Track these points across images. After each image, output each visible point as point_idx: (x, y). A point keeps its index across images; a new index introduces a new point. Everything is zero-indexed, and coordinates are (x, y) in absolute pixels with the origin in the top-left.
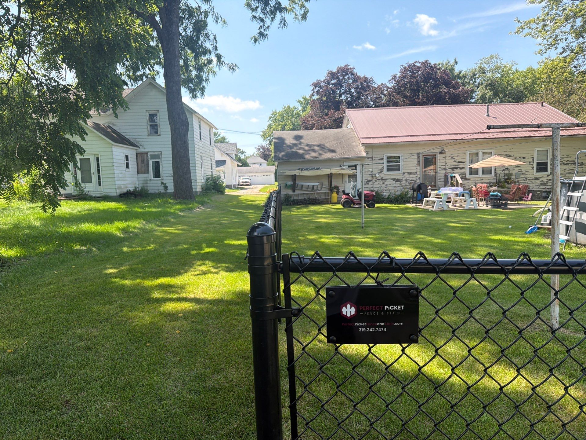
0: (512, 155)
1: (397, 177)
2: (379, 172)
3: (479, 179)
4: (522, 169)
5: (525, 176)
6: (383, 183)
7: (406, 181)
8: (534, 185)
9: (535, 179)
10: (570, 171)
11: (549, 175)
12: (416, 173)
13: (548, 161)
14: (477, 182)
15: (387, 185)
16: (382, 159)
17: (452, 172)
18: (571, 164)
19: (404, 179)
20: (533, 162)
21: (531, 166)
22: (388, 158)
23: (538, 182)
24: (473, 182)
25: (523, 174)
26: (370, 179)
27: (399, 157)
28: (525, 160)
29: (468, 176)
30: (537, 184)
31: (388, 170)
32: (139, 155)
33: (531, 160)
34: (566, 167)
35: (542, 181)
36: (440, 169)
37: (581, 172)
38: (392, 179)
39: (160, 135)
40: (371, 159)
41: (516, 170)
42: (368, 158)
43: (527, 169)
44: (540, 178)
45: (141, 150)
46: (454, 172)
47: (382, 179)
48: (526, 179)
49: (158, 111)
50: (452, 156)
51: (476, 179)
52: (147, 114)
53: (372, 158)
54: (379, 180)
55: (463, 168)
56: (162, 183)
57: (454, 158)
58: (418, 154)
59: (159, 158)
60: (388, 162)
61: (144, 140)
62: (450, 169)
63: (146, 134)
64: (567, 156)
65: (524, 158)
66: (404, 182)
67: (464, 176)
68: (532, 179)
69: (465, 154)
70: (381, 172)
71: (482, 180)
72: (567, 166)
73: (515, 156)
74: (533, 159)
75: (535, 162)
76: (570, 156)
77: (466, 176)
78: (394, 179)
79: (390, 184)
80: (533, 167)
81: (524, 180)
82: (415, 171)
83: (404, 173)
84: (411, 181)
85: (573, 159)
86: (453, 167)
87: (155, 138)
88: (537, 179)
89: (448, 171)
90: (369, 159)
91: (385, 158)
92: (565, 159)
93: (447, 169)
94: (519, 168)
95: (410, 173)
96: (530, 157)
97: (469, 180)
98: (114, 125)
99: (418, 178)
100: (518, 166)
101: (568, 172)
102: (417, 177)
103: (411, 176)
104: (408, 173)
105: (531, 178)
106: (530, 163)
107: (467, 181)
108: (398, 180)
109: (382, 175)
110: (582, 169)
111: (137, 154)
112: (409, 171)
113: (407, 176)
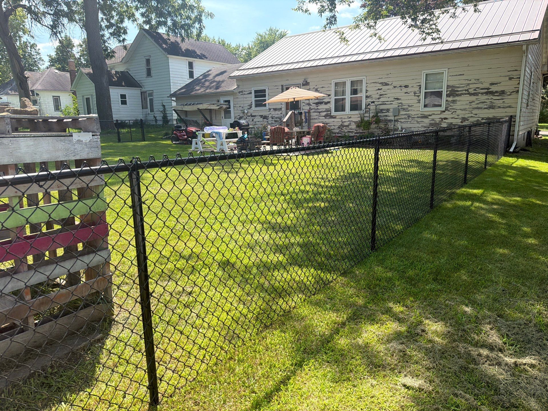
0: (390, 83)
1: (264, 114)
2: (249, 107)
3: (346, 117)
4: (403, 102)
5: (407, 113)
6: (253, 120)
7: (272, 118)
8: (420, 125)
9: (422, 117)
10: (479, 106)
11: (444, 112)
12: (281, 109)
13: (443, 90)
14: (344, 120)
15: (256, 122)
16: (251, 93)
17: (316, 108)
18: (482, 94)
19: (270, 116)
20: (420, 92)
21: (417, 97)
22: (256, 92)
23: (427, 121)
24: (340, 120)
25: (404, 109)
26: (241, 115)
27: (264, 91)
28: (408, 90)
29: (333, 113)
30: (425, 125)
31: (257, 106)
32: (142, 93)
33: (417, 89)
34: (473, 98)
35: (433, 120)
36: (304, 104)
37: (499, 107)
38: (260, 116)
39: (151, 77)
40: (242, 94)
41: (395, 105)
42: (239, 92)
43: (410, 102)
44: (430, 115)
45: (143, 90)
46: (318, 107)
47: (252, 116)
48: (409, 117)
49: (150, 56)
50: (316, 87)
51: (343, 117)
52: (145, 60)
53: (242, 92)
54: (249, 116)
55: (329, 102)
56: (154, 117)
57: (318, 90)
58: (282, 86)
59: (152, 96)
60: (256, 96)
61: (145, 81)
62: (314, 105)
63: (145, 76)
64: (475, 82)
65: (406, 86)
66: (270, 119)
67: (329, 113)
68: (418, 117)
69: (331, 84)
70: (251, 107)
71: (350, 117)
72: (477, 97)
73: (395, 84)
74: (420, 88)
75: (423, 91)
76: (482, 80)
77: (331, 113)
78: (261, 116)
79: (259, 122)
80: (420, 100)
81: (405, 118)
82: (280, 107)
83: (270, 109)
84: (277, 118)
85: (487, 85)
86: (317, 101)
87: (150, 79)
88: (426, 117)
89: (312, 107)
90: (240, 94)
91: (253, 92)
92: (471, 86)
93: (311, 104)
94: (399, 101)
95: (275, 109)
96: (415, 85)
97: (335, 118)
98: (129, 70)
99: (282, 115)
100: (398, 99)
101: (476, 106)
102: (281, 113)
103: (277, 112)
104: (274, 109)
105: (416, 116)
106: (415, 93)
107: (333, 120)
108: (265, 117)
109: (251, 111)
110: (501, 101)
111: (141, 92)
112: (275, 108)
113: (273, 113)
